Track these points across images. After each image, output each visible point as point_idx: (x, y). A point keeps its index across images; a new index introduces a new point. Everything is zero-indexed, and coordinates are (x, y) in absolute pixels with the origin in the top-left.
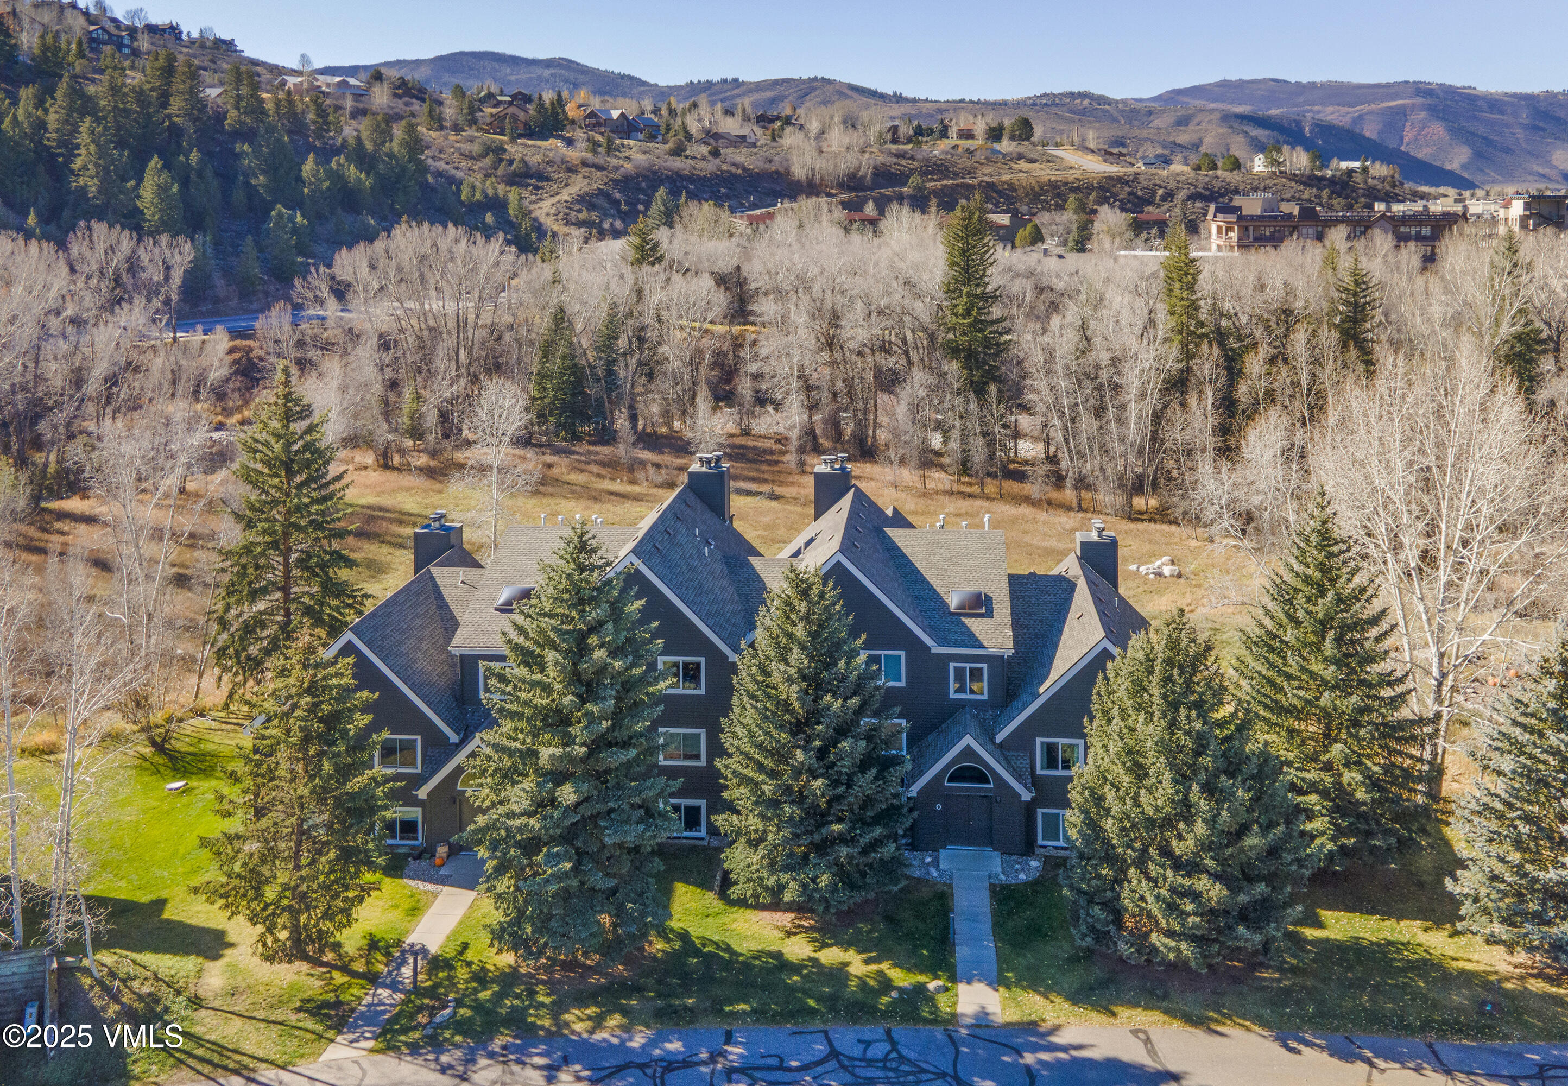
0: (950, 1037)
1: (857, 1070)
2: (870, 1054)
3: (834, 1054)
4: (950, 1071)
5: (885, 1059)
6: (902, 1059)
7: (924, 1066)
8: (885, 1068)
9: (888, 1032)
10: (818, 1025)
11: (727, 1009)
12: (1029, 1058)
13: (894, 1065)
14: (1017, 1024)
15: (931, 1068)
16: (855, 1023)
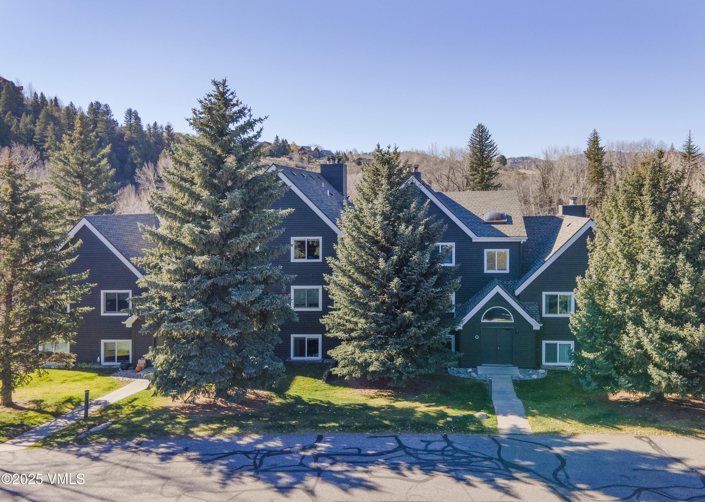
0: (493, 439)
1: (420, 456)
2: (430, 447)
3: (401, 447)
4: (496, 456)
5: (443, 450)
6: (456, 450)
7: (474, 454)
8: (443, 454)
9: (445, 437)
10: (390, 432)
11: (321, 425)
12: (557, 450)
13: (450, 453)
14: (545, 433)
15: (480, 455)
16: (419, 432)
